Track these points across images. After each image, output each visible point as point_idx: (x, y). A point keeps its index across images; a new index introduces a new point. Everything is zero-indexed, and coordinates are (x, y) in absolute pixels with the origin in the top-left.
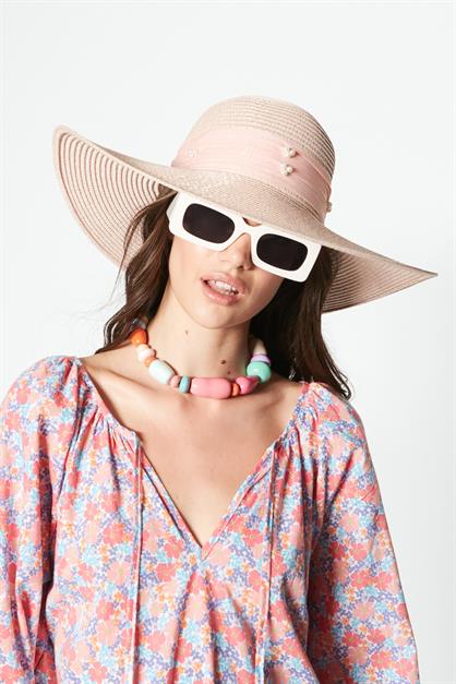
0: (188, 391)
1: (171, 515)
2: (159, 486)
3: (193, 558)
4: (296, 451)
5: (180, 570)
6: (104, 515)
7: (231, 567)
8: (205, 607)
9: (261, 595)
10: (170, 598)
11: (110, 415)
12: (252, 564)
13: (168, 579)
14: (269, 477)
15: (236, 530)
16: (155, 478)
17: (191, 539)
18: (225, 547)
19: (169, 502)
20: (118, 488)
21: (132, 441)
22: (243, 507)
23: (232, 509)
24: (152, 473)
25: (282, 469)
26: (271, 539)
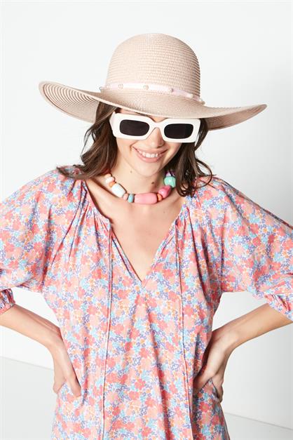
0: (133, 201)
1: (126, 265)
2: (120, 249)
3: (138, 288)
4: (188, 222)
5: (131, 293)
6: (92, 263)
7: (159, 291)
8: (146, 312)
9: (178, 304)
10: (126, 307)
11: (95, 208)
12: (170, 288)
13: (124, 298)
14: (174, 239)
15: (159, 271)
16: (117, 244)
17: (136, 278)
18: (154, 280)
19: (125, 258)
20: (99, 249)
21: (107, 224)
22: (161, 258)
23: (156, 260)
24: (116, 242)
25: (181, 234)
26: (180, 274)
